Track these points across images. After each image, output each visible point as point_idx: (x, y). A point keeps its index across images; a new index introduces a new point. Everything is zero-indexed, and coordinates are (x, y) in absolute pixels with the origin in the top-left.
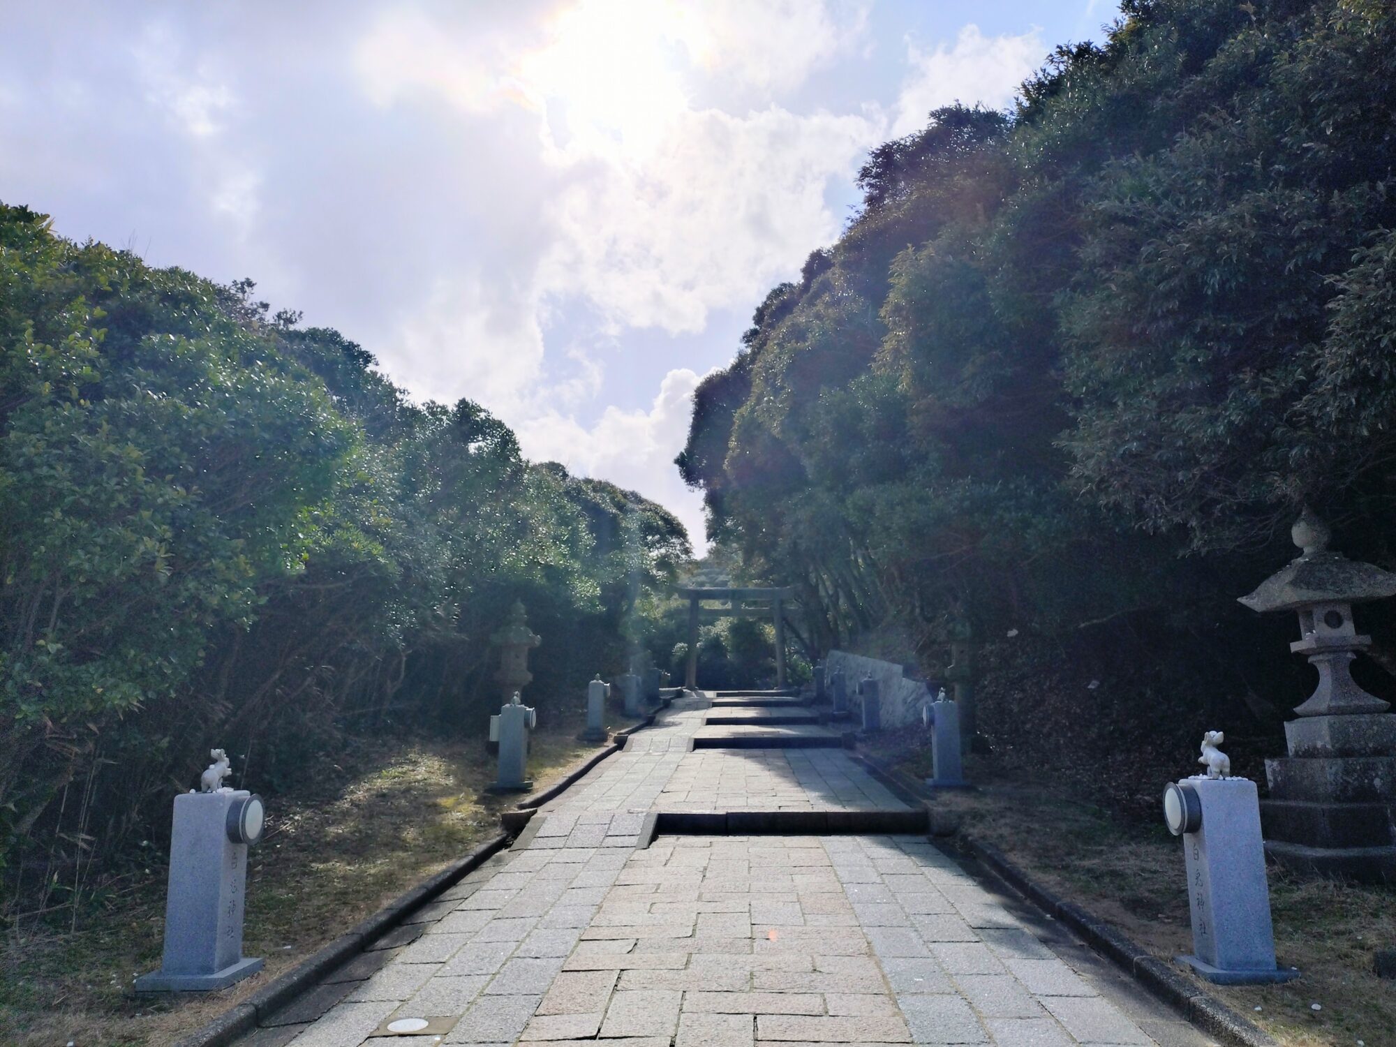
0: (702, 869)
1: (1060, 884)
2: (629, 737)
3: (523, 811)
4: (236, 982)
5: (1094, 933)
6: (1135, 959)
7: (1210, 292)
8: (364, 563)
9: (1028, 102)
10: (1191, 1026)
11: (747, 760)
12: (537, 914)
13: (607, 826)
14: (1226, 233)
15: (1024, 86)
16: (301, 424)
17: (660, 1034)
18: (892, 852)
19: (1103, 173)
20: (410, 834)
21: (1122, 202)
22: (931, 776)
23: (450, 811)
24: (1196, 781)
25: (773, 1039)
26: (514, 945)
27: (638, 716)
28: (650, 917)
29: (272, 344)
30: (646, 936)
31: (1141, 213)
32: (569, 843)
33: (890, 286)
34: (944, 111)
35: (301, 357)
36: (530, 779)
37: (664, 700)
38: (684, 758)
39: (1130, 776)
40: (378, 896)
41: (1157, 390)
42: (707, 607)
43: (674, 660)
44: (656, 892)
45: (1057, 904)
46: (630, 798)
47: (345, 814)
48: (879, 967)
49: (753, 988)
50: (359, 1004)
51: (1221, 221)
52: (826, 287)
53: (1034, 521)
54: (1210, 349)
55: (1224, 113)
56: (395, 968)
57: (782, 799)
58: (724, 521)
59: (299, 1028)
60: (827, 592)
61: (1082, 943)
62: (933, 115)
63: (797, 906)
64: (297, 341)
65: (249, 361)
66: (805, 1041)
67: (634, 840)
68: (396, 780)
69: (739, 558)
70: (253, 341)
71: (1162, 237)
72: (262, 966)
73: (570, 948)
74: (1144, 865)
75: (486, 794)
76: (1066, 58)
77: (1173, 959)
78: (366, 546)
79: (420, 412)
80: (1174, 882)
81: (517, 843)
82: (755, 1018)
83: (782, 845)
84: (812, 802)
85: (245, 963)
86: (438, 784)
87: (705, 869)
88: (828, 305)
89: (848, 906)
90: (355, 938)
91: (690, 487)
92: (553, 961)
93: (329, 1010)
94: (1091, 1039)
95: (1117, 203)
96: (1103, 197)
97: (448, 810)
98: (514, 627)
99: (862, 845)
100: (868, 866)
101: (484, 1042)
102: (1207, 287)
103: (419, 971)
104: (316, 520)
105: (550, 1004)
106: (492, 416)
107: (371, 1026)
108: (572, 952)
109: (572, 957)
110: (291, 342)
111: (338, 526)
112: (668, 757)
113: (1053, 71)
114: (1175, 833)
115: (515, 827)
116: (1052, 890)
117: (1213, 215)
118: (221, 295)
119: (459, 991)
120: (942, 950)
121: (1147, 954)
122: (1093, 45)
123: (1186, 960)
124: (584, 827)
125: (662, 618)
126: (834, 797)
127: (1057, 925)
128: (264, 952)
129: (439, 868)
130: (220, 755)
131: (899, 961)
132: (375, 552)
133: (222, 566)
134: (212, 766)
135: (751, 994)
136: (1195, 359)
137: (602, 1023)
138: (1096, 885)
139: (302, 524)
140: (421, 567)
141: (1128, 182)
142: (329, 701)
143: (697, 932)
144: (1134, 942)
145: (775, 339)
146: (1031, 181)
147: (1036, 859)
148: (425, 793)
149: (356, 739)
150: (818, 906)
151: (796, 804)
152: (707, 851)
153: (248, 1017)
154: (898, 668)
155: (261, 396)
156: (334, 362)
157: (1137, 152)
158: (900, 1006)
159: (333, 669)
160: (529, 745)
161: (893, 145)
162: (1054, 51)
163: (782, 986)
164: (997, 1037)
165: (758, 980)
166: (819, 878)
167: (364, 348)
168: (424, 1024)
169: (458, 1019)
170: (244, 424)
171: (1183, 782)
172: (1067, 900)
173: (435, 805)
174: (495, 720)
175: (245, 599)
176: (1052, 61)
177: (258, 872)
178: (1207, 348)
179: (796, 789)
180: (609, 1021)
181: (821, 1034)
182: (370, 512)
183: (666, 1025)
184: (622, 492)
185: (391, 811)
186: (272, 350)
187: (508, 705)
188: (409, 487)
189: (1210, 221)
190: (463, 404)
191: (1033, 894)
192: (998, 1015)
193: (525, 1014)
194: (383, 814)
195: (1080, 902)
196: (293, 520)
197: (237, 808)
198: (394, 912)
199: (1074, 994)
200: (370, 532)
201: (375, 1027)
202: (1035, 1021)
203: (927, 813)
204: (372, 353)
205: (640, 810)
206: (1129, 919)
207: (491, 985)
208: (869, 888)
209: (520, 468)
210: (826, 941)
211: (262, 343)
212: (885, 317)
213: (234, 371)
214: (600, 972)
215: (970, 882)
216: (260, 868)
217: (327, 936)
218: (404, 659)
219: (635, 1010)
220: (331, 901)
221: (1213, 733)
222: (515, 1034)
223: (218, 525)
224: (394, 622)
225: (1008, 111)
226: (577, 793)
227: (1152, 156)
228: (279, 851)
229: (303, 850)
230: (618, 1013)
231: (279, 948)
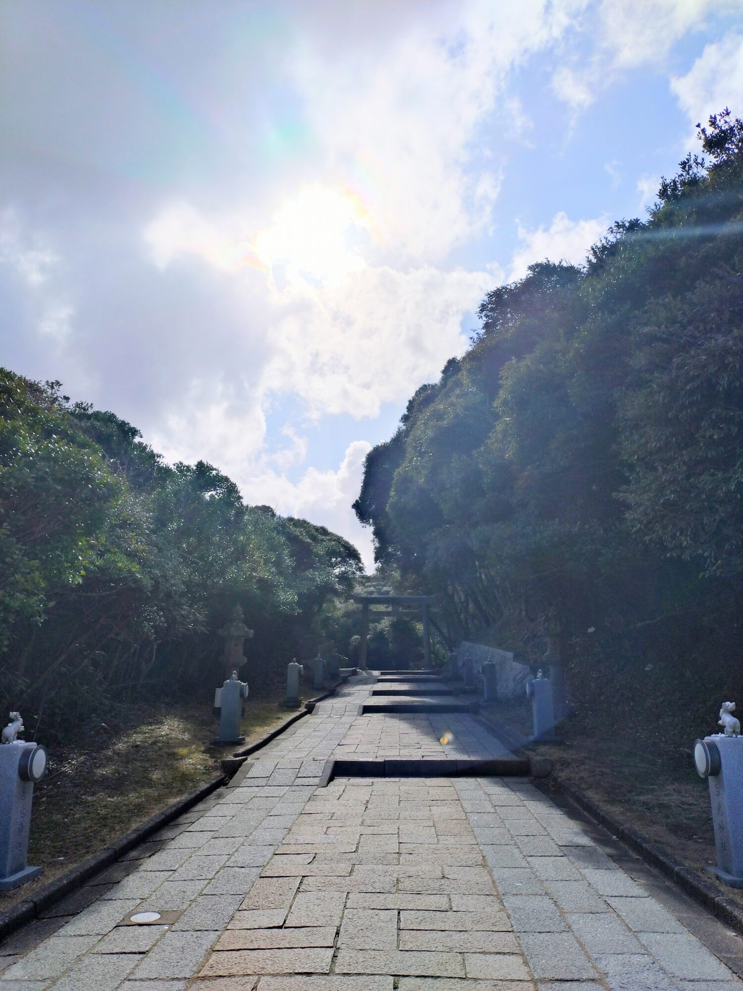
0: (365, 802)
1: (623, 813)
2: (316, 704)
3: (237, 759)
4: (21, 885)
5: (647, 850)
6: (675, 869)
7: (721, 389)
8: (125, 577)
9: (596, 260)
10: (716, 920)
11: (401, 721)
12: (244, 835)
13: (297, 770)
14: (731, 348)
15: (593, 249)
16: (82, 479)
17: (330, 924)
18: (503, 789)
19: (646, 308)
20: (156, 775)
21: (659, 327)
22: (533, 734)
23: (185, 759)
24: (716, 738)
25: (411, 928)
26: (226, 857)
27: (322, 689)
28: (326, 838)
29: (66, 422)
30: (322, 851)
31: (672, 335)
32: (270, 783)
33: (500, 386)
34: (537, 265)
35: (86, 431)
36: (243, 735)
37: (343, 677)
38: (355, 720)
39: (674, 734)
40: (129, 820)
41: (686, 459)
42: (375, 610)
43: (351, 648)
44: (331, 819)
45: (621, 828)
46: (315, 749)
47: (109, 759)
48: (491, 875)
49: (398, 890)
50: (111, 901)
51: (728, 340)
52: (458, 384)
53: (603, 551)
54: (722, 429)
55: (728, 268)
56: (139, 875)
57: (425, 750)
58: (387, 548)
59: (66, 919)
60: (460, 599)
61: (638, 857)
62: (530, 268)
63: (433, 830)
64: (85, 420)
65: (48, 434)
66: (434, 930)
67: (317, 780)
68: (147, 735)
69: (396, 575)
70: (52, 420)
71: (687, 352)
72: (41, 873)
73: (267, 860)
74: (684, 799)
75: (211, 746)
76: (621, 229)
77: (703, 869)
78: (128, 565)
79: (171, 470)
80: (704, 812)
81: (232, 783)
82: (399, 913)
83: (424, 785)
84: (446, 753)
85: (29, 870)
86: (177, 738)
87: (367, 802)
88: (458, 397)
89: (470, 830)
90: (110, 852)
91: (363, 524)
92: (254, 870)
93: (88, 906)
94: (642, 930)
95: (656, 328)
96: (646, 324)
97: (182, 758)
98: (234, 624)
99: (482, 784)
100: (486, 800)
101: (200, 930)
102: (719, 386)
103: (156, 877)
104: (92, 547)
105: (250, 902)
106: (221, 473)
107: (119, 918)
108: (268, 863)
109: (268, 867)
110: (80, 421)
111: (109, 551)
112: (344, 719)
113: (612, 239)
114: (702, 776)
115: (231, 771)
116: (617, 818)
117: (722, 337)
118: (33, 388)
119: (184, 892)
120: (536, 862)
121: (684, 866)
122: (640, 221)
123: (712, 870)
124: (281, 771)
125: (342, 617)
126: (463, 749)
127: (620, 843)
128: (43, 862)
129: (175, 801)
130: (16, 716)
131: (505, 870)
132: (133, 570)
133: (23, 580)
134: (10, 725)
135: (397, 895)
136: (711, 437)
137: (287, 916)
138: (648, 814)
139: (81, 550)
140: (167, 581)
141: (663, 314)
142: (101, 678)
143: (360, 848)
144: (676, 856)
145: (422, 420)
146: (596, 315)
147: (606, 795)
148: (167, 744)
149: (119, 705)
150: (448, 829)
151: (435, 754)
152: (369, 789)
153: (29, 911)
154: (510, 655)
155: (55, 460)
156: (111, 435)
157: (669, 294)
158: (505, 904)
159: (104, 654)
160: (243, 710)
161: (503, 289)
162: (613, 225)
163: (420, 889)
164: (574, 927)
165: (402, 884)
166: (449, 809)
167: (132, 425)
168: (158, 916)
169: (182, 913)
170: (43, 479)
171: (707, 739)
172: (628, 825)
173: (174, 754)
174: (219, 691)
175: (38, 603)
176: (612, 232)
177: (44, 802)
178: (719, 428)
179: (435, 743)
180: (292, 915)
181: (447, 925)
182: (131, 541)
183: (334, 918)
184: (314, 527)
185: (142, 758)
186: (65, 426)
187: (228, 681)
188: (161, 523)
189: (719, 340)
190: (200, 465)
191: (603, 821)
192: (575, 911)
193: (231, 910)
194: (136, 760)
195: (637, 827)
196: (74, 546)
197: (27, 755)
198: (140, 832)
199: (631, 895)
200: (132, 555)
201: (121, 919)
202: (602, 916)
203: (529, 761)
204: (138, 428)
205: (322, 758)
206: (672, 839)
207: (208, 887)
208: (486, 816)
209: (242, 511)
210: (452, 855)
211: (59, 421)
212: (497, 407)
213: (38, 442)
214: (288, 878)
215: (559, 812)
216: (44, 799)
217: (90, 850)
218: (155, 647)
219: (312, 907)
220: (94, 824)
221: (728, 703)
222: (223, 924)
223: (21, 550)
224: (149, 621)
225: (581, 266)
226: (277, 745)
227: (679, 297)
228: (59, 787)
229: (76, 786)
230: (299, 909)
231: (55, 859)
